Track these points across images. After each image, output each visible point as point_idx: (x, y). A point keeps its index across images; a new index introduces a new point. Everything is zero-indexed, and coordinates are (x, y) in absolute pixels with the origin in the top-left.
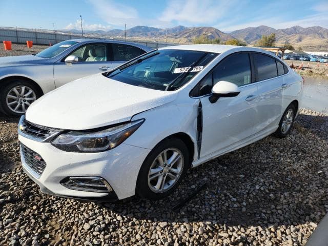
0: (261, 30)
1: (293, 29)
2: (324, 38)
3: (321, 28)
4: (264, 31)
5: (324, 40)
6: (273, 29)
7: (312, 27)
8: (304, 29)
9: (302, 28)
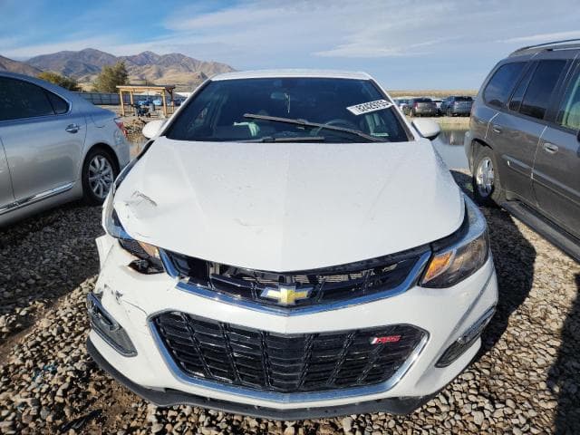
0: (89, 57)
1: (143, 57)
2: (191, 71)
3: (184, 56)
4: (97, 58)
5: (192, 74)
6: (110, 55)
7: (171, 55)
8: (160, 58)
9: (157, 56)
